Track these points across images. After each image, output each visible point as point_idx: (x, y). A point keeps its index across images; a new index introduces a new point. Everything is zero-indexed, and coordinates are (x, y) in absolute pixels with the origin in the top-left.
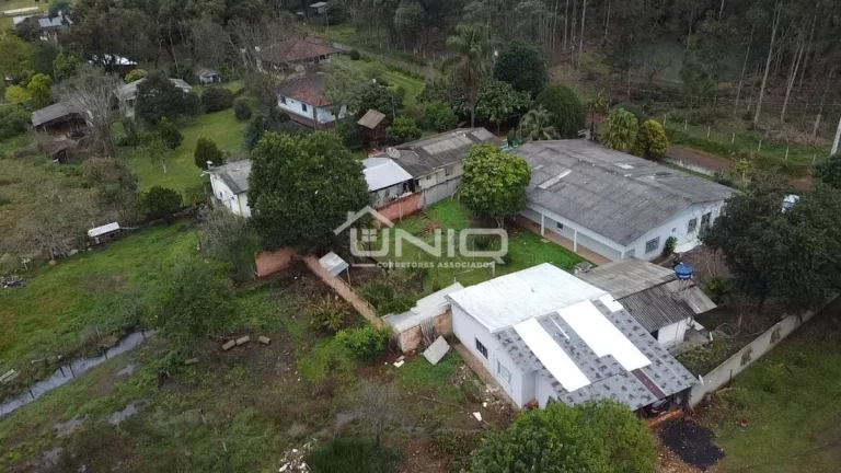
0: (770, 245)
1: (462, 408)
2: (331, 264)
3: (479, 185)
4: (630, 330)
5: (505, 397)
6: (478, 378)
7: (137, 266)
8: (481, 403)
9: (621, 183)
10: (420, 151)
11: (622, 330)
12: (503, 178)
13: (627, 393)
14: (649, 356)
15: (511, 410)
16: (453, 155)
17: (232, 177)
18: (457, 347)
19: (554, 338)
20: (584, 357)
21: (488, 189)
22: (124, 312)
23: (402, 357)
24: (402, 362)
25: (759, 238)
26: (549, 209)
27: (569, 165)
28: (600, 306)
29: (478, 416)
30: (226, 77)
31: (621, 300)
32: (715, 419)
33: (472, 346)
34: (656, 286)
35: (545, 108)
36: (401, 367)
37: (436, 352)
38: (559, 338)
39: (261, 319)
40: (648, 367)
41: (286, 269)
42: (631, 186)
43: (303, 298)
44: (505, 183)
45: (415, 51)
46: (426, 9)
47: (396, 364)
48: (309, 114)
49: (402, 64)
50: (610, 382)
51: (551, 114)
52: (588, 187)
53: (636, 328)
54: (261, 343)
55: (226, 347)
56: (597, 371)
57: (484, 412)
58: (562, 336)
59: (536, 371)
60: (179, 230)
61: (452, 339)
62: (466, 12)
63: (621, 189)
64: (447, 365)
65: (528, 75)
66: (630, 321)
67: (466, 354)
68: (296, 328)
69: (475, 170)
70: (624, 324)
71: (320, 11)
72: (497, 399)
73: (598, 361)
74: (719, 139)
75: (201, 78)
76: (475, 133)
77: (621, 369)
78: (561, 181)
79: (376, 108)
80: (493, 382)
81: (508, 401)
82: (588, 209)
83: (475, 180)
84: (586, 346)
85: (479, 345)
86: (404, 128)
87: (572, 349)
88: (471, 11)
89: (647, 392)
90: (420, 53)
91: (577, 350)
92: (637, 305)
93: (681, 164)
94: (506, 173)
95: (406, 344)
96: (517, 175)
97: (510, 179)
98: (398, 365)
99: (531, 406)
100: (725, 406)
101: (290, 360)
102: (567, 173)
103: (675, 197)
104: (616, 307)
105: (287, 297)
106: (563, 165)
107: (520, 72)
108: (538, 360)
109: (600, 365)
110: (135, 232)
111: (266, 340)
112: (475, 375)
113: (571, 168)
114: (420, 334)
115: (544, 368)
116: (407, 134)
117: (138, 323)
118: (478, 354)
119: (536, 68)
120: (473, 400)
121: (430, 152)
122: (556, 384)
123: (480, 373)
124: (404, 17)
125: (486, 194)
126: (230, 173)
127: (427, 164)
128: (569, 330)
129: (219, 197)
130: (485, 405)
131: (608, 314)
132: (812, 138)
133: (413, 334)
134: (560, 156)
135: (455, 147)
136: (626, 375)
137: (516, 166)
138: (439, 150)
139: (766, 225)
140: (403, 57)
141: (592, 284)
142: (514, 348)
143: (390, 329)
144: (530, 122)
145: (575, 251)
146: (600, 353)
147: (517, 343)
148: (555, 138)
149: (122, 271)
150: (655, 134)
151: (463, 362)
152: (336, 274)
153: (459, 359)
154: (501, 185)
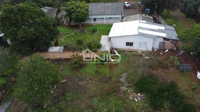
2: (56, 50)
3: (79, 12)
6: (133, 52)
8: (142, 55)
15: (150, 52)
18: (118, 50)
28: (142, 23)
31: (143, 20)
33: (124, 46)
34: (142, 17)
44: (85, 9)
58: (147, 29)
64: (123, 54)
67: (122, 50)
72: (144, 52)
73: (159, 30)
76: (46, 8)
80: (137, 50)
81: (146, 51)
85: (128, 44)
92: (146, 20)
99: (153, 49)
109: (161, 31)
112: (131, 52)
118: (128, 47)
120: (140, 56)
130: (144, 55)
131: (145, 23)
136: (166, 30)
145: (105, 23)
151: (125, 51)
152: (62, 51)
153: (123, 52)
154: (85, 10)
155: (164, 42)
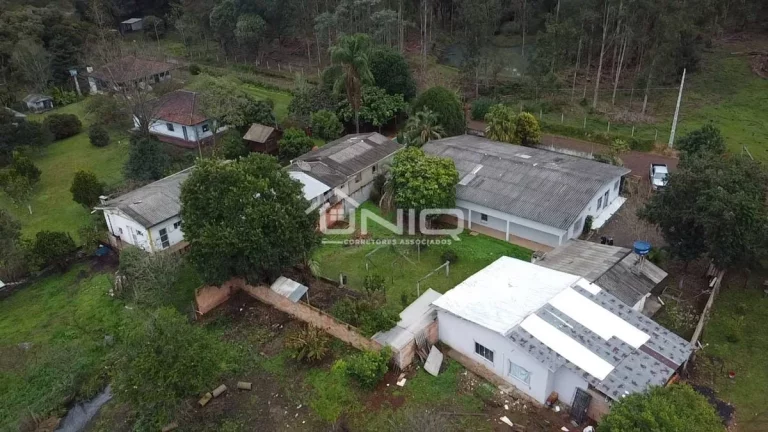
0: (719, 215)
1: (487, 415)
2: (287, 289)
3: (415, 190)
4: (617, 309)
5: (523, 395)
6: (486, 381)
7: (45, 327)
8: (502, 406)
9: (534, 173)
10: (327, 160)
11: (611, 310)
12: (437, 180)
13: (648, 370)
14: (646, 331)
15: (534, 407)
16: (361, 161)
17: (136, 210)
18: (450, 353)
19: (560, 329)
20: (596, 343)
21: (425, 192)
22: (57, 386)
23: (402, 375)
24: (404, 380)
25: (706, 209)
26: (477, 204)
27: (479, 160)
28: (582, 291)
29: (505, 419)
30: (58, 102)
31: (596, 281)
32: (707, 376)
33: (468, 350)
34: (615, 264)
35: (430, 109)
36: (405, 385)
37: (433, 363)
38: (564, 328)
39: (228, 362)
40: (649, 341)
41: (227, 302)
42: (544, 175)
43: (263, 331)
44: (440, 185)
45: (257, 63)
46: (267, 21)
47: (398, 383)
48: (178, 133)
49: (250, 76)
50: (626, 362)
51: (437, 114)
52: (505, 179)
53: (621, 307)
54: (241, 389)
55: (203, 402)
56: (613, 354)
57: (509, 414)
58: (566, 326)
59: (562, 366)
60: (79, 277)
61: (443, 347)
62: (317, 23)
63: (536, 177)
64: (449, 375)
65: (399, 79)
66: (613, 301)
67: (463, 359)
68: (273, 365)
69: (408, 175)
70: (610, 304)
71: (134, 28)
72: (515, 399)
73: (607, 344)
74: (570, 123)
75: (29, 104)
76: (371, 138)
77: (631, 348)
78: (477, 176)
79: (259, 121)
80: (503, 382)
81: (527, 398)
82: (515, 200)
83: (410, 185)
84: (590, 332)
85: (479, 349)
86: (299, 140)
87: (581, 338)
88: (323, 22)
89: (663, 366)
90: (263, 64)
91: (586, 338)
92: (610, 284)
93: (553, 149)
94: (438, 174)
95: (404, 361)
96: (449, 175)
97: (444, 180)
98: (402, 383)
99: (553, 400)
100: (708, 362)
101: (283, 401)
102: (479, 167)
103: (587, 179)
104: (595, 289)
105: (245, 332)
106: (472, 161)
107: (391, 76)
108: (558, 355)
109: (612, 348)
110: (22, 286)
111: (247, 385)
112: (482, 378)
113: (480, 163)
114: (416, 347)
115: (568, 361)
116: (301, 144)
117: (77, 395)
118: (480, 359)
119: (403, 71)
120: (493, 406)
121: (339, 161)
122: (586, 375)
123: (486, 377)
124: (247, 29)
125: (423, 197)
126: (132, 206)
127: (338, 173)
128: (569, 320)
129: (117, 233)
130: (506, 407)
131: (591, 297)
132: (642, 116)
133: (409, 348)
134: (465, 153)
135: (358, 154)
136: (637, 353)
137: (445, 167)
138: (344, 158)
139: (710, 198)
140: (246, 70)
141: (558, 270)
142: (532, 347)
143: (388, 348)
144: (420, 124)
145: (507, 239)
146: (606, 337)
147: (531, 342)
148: (443, 137)
149: (28, 335)
150: (531, 124)
151: (464, 368)
152: (297, 300)
153: (458, 366)
154: (436, 186)
155: (591, 397)
